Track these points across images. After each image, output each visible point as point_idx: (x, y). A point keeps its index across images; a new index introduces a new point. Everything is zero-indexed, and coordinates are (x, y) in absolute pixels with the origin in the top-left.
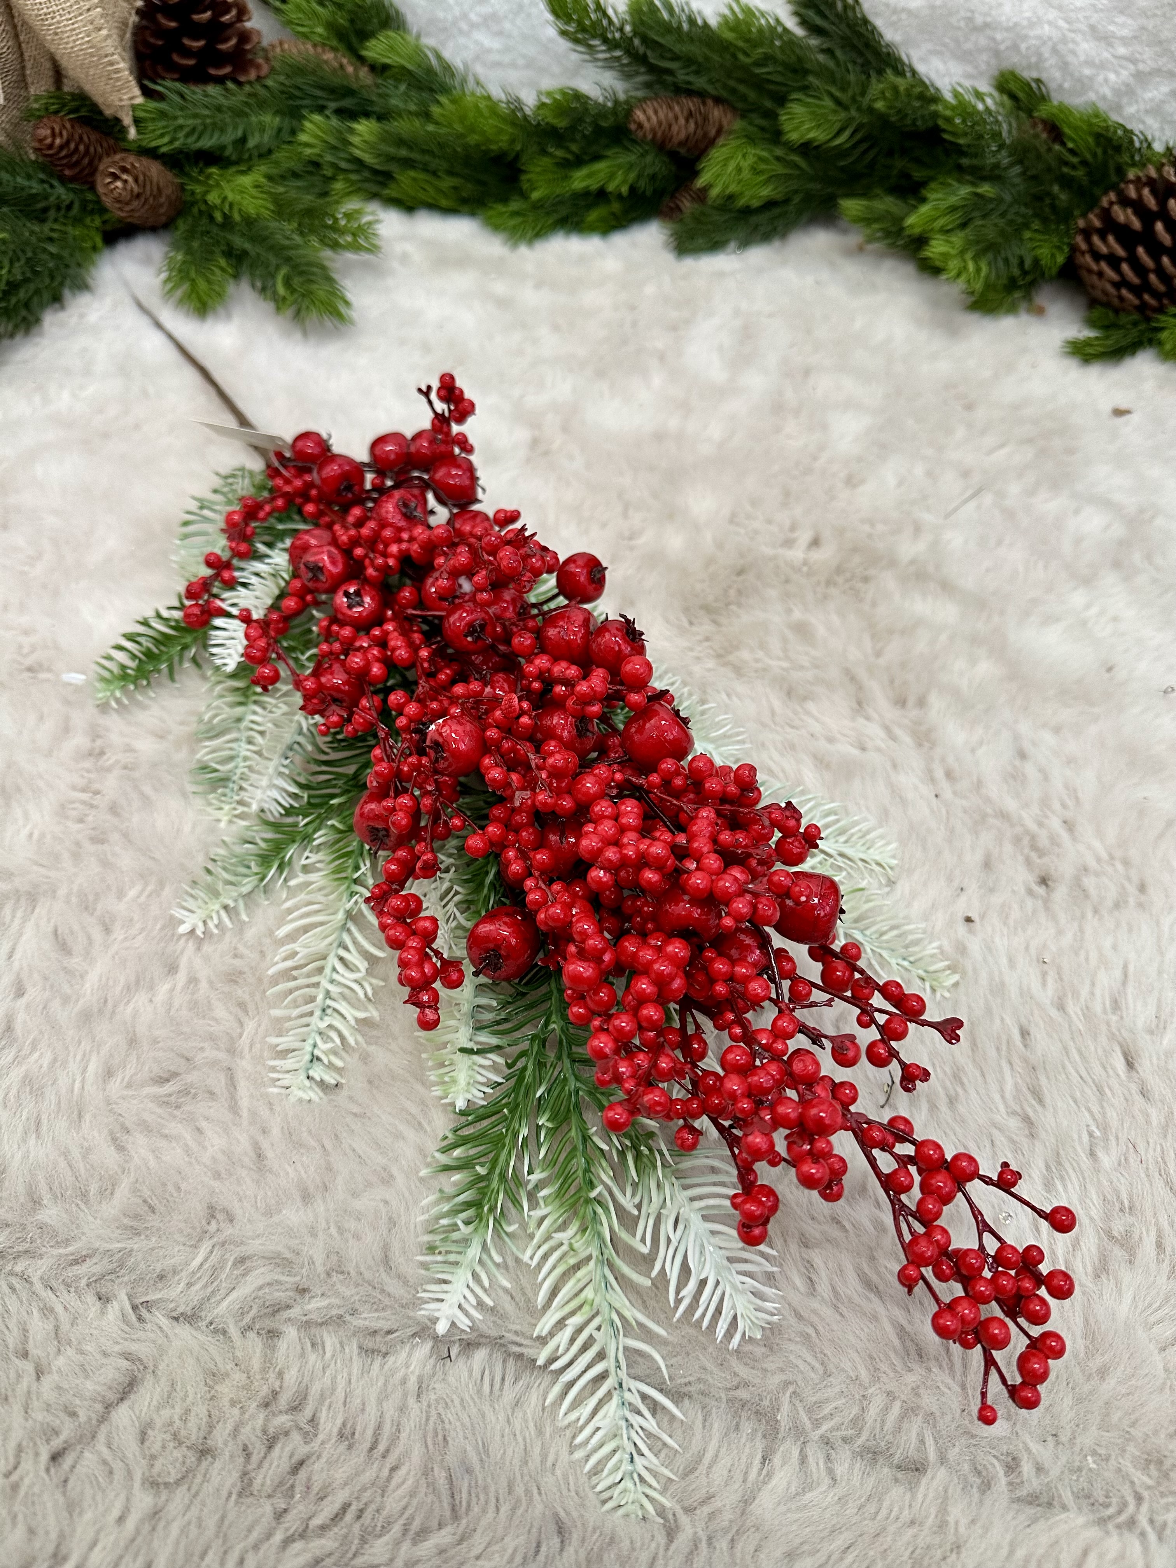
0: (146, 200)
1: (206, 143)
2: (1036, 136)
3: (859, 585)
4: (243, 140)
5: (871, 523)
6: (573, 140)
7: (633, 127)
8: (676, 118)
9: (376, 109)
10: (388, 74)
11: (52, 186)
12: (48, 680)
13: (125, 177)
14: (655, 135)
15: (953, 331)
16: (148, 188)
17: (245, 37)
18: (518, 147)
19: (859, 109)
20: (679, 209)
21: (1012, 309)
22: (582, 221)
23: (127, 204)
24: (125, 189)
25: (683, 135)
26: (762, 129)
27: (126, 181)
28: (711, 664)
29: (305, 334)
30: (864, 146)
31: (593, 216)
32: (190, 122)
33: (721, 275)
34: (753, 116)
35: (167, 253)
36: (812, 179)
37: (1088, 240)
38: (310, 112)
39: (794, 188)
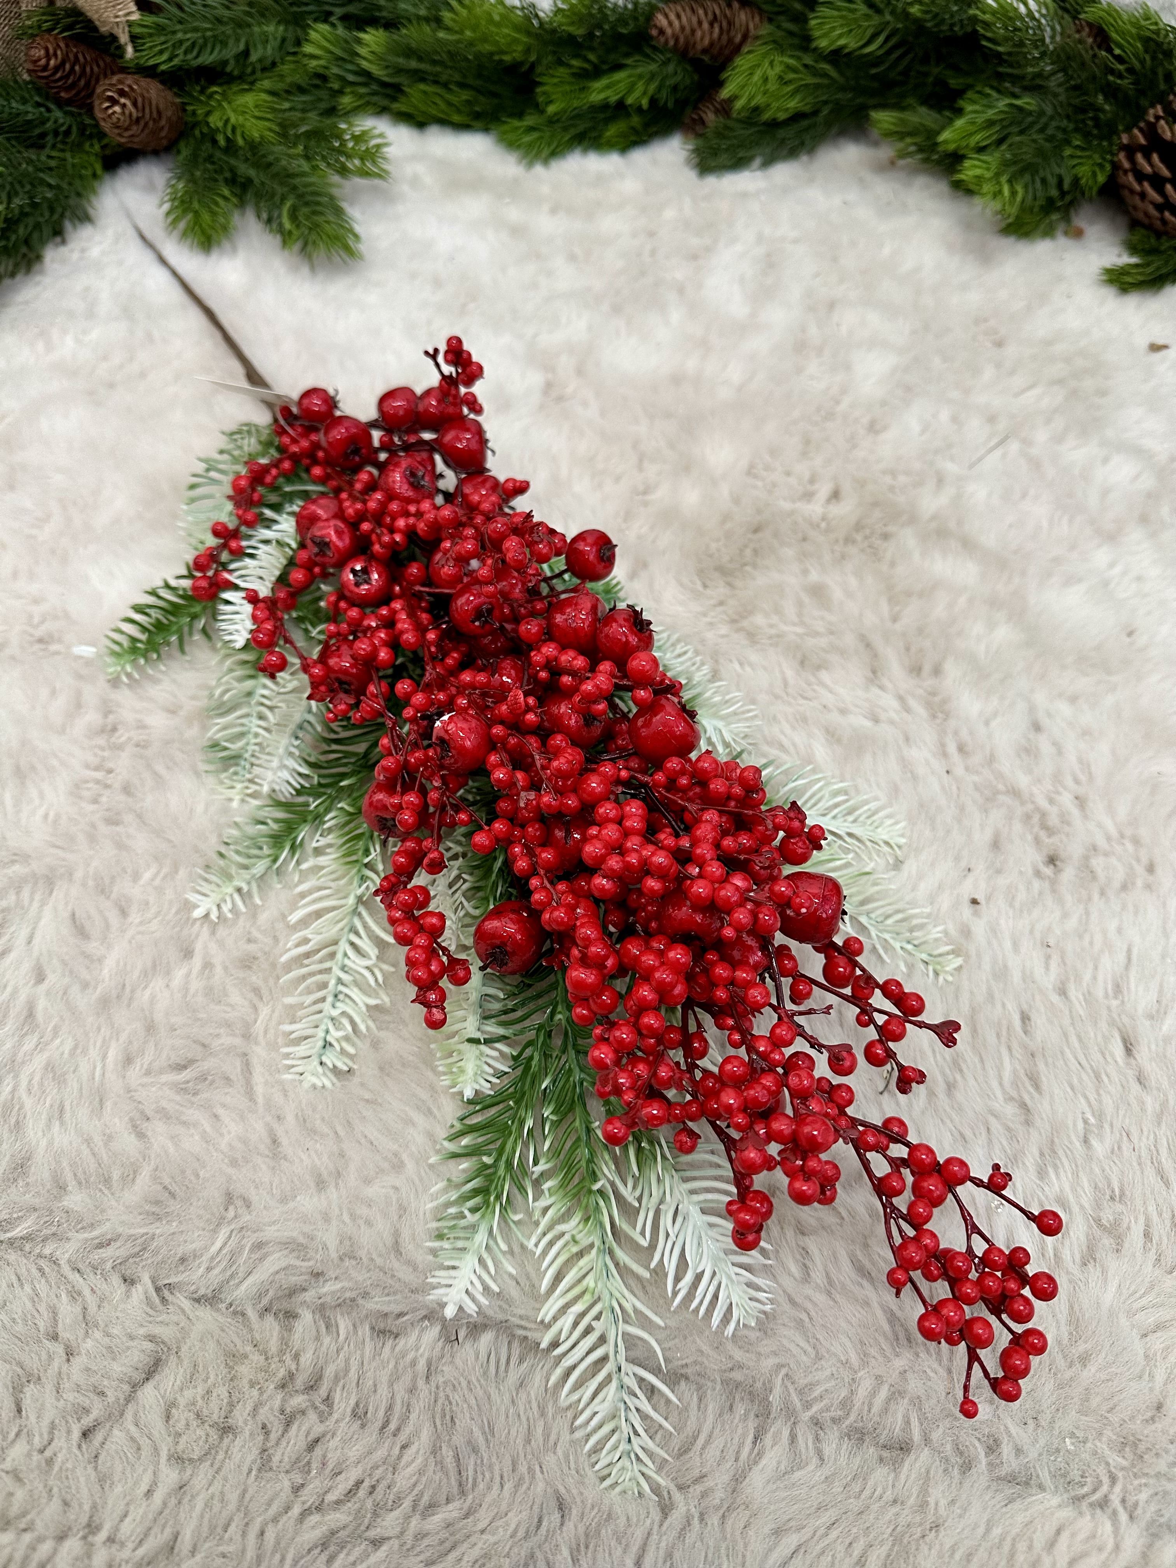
0: (146, 124)
1: (208, 58)
2: (1080, 41)
3: (878, 542)
4: (246, 53)
5: (893, 473)
6: (591, 49)
7: (654, 32)
8: (700, 23)
9: (385, 15)
11: (49, 110)
12: (57, 653)
13: (123, 100)
14: (677, 40)
15: (985, 258)
16: (147, 111)
18: (533, 58)
19: (892, 13)
20: (703, 122)
21: (1049, 233)
22: (600, 137)
24: (123, 113)
25: (707, 42)
27: (124, 106)
28: (724, 630)
29: (313, 268)
30: (899, 52)
31: (612, 131)
32: (190, 36)
33: (744, 195)
34: (782, 18)
35: (169, 180)
36: (843, 89)
37: (1131, 159)
38: (316, 20)
39: (824, 98)
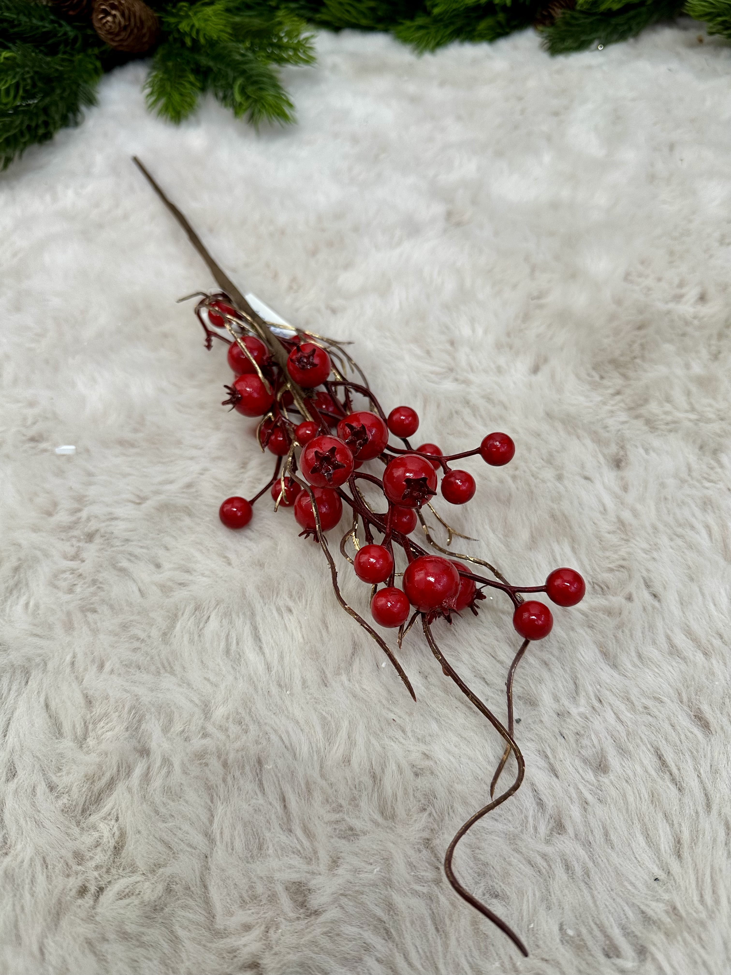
0: (132, 31)
11: (61, 26)
22: (474, 30)
23: (118, 34)
27: (114, 16)
33: (589, 68)
35: (149, 74)
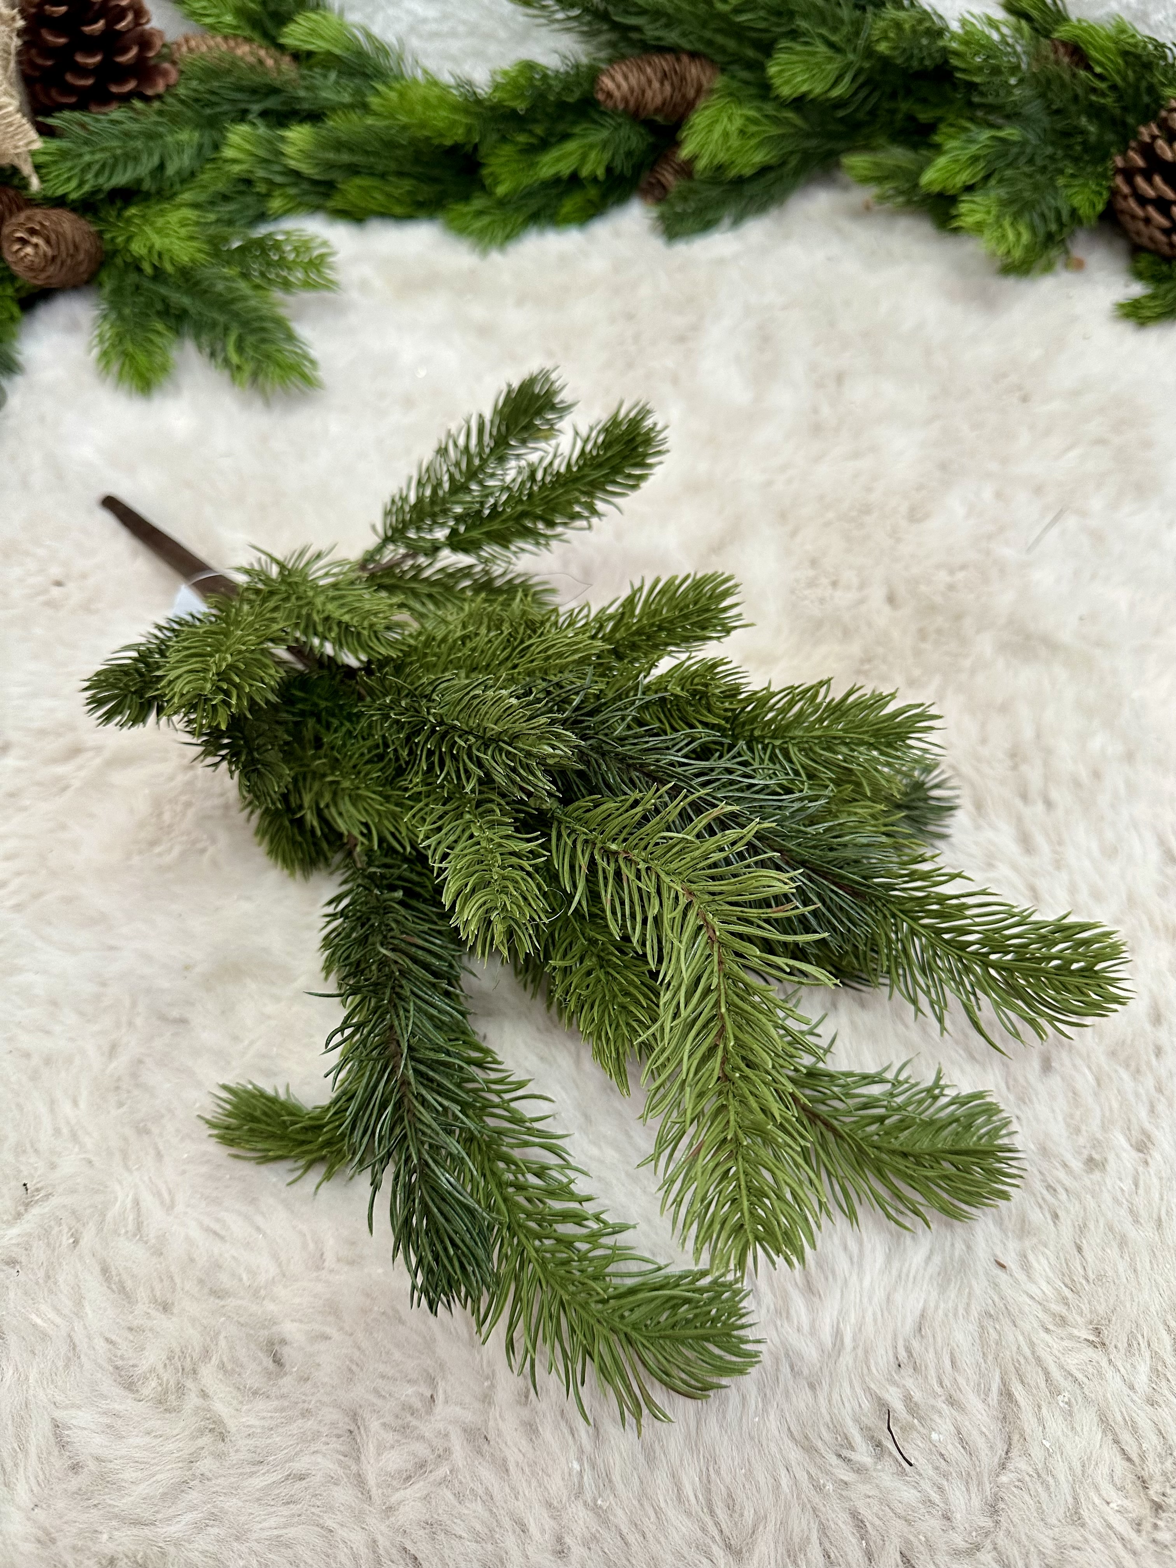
0: (63, 263)
1: (121, 178)
2: (1059, 62)
4: (162, 167)
5: (949, 569)
6: (535, 121)
7: (601, 97)
8: (650, 82)
9: (306, 106)
10: (313, 61)
13: (35, 240)
14: (627, 103)
15: (990, 305)
16: (63, 248)
17: (145, 42)
18: (476, 138)
19: (856, 51)
20: (662, 185)
21: (1048, 268)
22: (557, 213)
23: (43, 270)
24: (36, 253)
25: (659, 100)
26: (746, 83)
27: (36, 246)
30: (867, 91)
31: (568, 206)
32: (98, 156)
34: (735, 68)
35: (95, 318)
36: (808, 136)
37: (1130, 182)
38: (234, 121)
39: (790, 149)
